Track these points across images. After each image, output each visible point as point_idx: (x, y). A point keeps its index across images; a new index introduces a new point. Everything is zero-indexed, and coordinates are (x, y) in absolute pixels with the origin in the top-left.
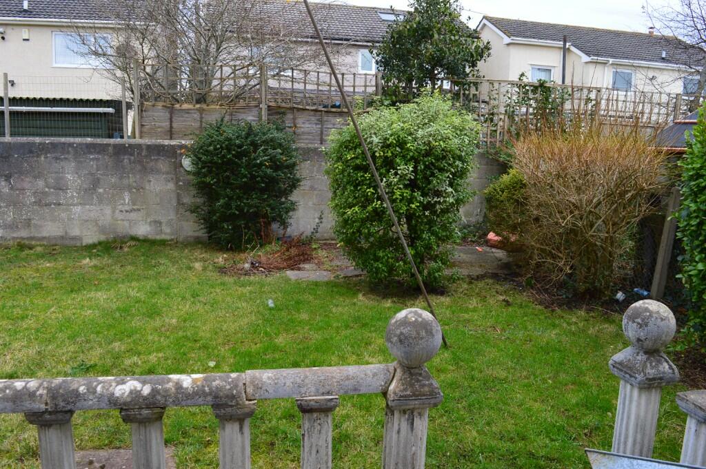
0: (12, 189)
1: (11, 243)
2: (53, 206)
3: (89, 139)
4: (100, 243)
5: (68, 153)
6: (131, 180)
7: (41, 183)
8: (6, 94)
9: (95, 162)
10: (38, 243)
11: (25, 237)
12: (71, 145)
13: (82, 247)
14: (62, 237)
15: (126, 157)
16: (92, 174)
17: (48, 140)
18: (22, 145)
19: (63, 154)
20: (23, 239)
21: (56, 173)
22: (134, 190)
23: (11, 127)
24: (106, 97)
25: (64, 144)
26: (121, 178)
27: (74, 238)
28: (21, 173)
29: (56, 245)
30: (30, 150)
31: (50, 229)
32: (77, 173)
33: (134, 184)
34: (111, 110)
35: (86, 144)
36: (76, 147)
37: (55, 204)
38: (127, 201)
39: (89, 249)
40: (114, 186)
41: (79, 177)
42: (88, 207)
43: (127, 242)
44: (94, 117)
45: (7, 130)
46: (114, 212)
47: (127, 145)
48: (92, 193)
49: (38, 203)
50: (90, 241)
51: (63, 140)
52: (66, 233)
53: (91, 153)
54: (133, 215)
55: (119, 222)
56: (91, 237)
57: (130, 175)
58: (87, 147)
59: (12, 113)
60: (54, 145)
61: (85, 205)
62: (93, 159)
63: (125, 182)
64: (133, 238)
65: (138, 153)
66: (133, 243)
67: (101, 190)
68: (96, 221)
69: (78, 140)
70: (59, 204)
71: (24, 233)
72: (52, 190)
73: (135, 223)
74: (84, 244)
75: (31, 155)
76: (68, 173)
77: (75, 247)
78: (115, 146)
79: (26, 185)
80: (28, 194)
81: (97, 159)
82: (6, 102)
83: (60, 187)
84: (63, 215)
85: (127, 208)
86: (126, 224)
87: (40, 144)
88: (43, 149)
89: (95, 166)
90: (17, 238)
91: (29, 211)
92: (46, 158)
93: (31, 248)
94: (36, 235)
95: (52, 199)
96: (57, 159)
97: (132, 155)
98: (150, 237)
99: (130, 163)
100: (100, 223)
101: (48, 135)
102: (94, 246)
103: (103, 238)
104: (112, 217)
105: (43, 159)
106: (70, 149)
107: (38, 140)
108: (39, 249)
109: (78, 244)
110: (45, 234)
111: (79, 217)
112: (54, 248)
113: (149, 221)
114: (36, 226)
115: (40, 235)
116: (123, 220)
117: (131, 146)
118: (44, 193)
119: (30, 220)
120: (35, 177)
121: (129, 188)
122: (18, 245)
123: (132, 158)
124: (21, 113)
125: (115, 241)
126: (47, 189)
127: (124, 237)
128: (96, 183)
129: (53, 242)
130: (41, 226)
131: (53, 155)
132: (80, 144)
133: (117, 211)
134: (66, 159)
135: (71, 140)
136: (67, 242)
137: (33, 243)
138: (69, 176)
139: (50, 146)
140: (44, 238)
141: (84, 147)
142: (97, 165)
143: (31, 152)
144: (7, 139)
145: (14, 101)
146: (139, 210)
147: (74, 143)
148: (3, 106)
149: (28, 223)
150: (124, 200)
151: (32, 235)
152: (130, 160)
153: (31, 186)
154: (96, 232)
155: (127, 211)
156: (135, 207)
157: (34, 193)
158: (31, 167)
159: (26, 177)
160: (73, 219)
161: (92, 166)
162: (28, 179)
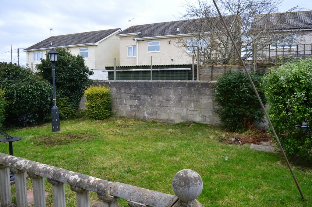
0: (151, 100)
1: (150, 120)
2: (165, 107)
3: (179, 81)
4: (181, 123)
5: (171, 86)
6: (194, 98)
7: (161, 98)
8: (152, 64)
9: (181, 90)
10: (159, 121)
11: (155, 118)
12: (172, 83)
13: (174, 124)
14: (167, 120)
15: (193, 88)
16: (179, 95)
17: (164, 81)
18: (156, 83)
19: (169, 86)
20: (154, 119)
22: (195, 102)
23: (153, 77)
24: (187, 64)
25: (170, 83)
26: (191, 97)
27: (172, 120)
28: (155, 94)
29: (165, 123)
30: (158, 85)
31: (163, 116)
32: (174, 94)
33: (196, 99)
34: (189, 69)
35: (178, 82)
36: (174, 84)
37: (166, 106)
38: (192, 107)
39: (176, 126)
40: (188, 100)
41: (175, 96)
42: (177, 108)
43: (192, 124)
44: (183, 72)
45: (151, 78)
46: (187, 111)
47: (193, 83)
48: (179, 103)
49: (160, 106)
50: (178, 122)
51: (170, 81)
52: (169, 118)
53: (180, 86)
54: (194, 113)
55: (189, 115)
56: (178, 120)
57: (194, 96)
58: (178, 84)
59: (153, 71)
62: (179, 89)
63: (192, 98)
64: (194, 122)
65: (197, 86)
66: (193, 124)
67: (183, 102)
68: (180, 114)
69: (175, 81)
70: (167, 107)
71: (154, 117)
72: (165, 101)
73: (195, 116)
74: (175, 123)
76: (171, 94)
77: (172, 124)
78: (189, 83)
79: (156, 99)
80: (157, 102)
81: (182, 89)
82: (151, 67)
83: (168, 100)
84: (168, 111)
85: (192, 109)
86: (192, 116)
87: (162, 83)
88: (163, 85)
89: (181, 92)
90: (152, 119)
91: (157, 109)
92: (163, 88)
93: (156, 123)
94: (159, 118)
95: (165, 104)
96: (167, 88)
97: (195, 87)
98: (201, 122)
99: (194, 91)
100: (182, 115)
101: (164, 79)
102: (178, 124)
103: (182, 121)
104: (186, 113)
105: (162, 89)
106: (172, 85)
107: (161, 81)
108: (159, 123)
109: (173, 123)
110: (162, 118)
111: (174, 112)
112: (164, 123)
113: (201, 115)
114: (159, 115)
115: (160, 118)
116: (190, 114)
117: (195, 83)
118: (162, 102)
119: (157, 112)
120: (159, 96)
121: (194, 101)
122: (152, 121)
123: (195, 88)
124: (157, 71)
125: (187, 123)
126: (163, 100)
127: (190, 122)
128: (181, 98)
129: (164, 121)
131: (166, 87)
132: (176, 83)
133: (189, 111)
134: (170, 88)
135: (172, 81)
136: (169, 122)
137: (157, 121)
138: (171, 96)
139: (165, 84)
140: (161, 119)
141: (177, 84)
142: (181, 91)
143: (158, 86)
144: (151, 81)
145: (155, 67)
146: (197, 110)
147: (173, 82)
149: (156, 113)
150: (191, 106)
151: (157, 118)
152: (194, 89)
153: (158, 99)
154: (180, 118)
155: (192, 111)
156: (195, 109)
157: (159, 102)
158: (158, 92)
159: (156, 95)
160: (172, 113)
161: (180, 92)
162: (157, 96)
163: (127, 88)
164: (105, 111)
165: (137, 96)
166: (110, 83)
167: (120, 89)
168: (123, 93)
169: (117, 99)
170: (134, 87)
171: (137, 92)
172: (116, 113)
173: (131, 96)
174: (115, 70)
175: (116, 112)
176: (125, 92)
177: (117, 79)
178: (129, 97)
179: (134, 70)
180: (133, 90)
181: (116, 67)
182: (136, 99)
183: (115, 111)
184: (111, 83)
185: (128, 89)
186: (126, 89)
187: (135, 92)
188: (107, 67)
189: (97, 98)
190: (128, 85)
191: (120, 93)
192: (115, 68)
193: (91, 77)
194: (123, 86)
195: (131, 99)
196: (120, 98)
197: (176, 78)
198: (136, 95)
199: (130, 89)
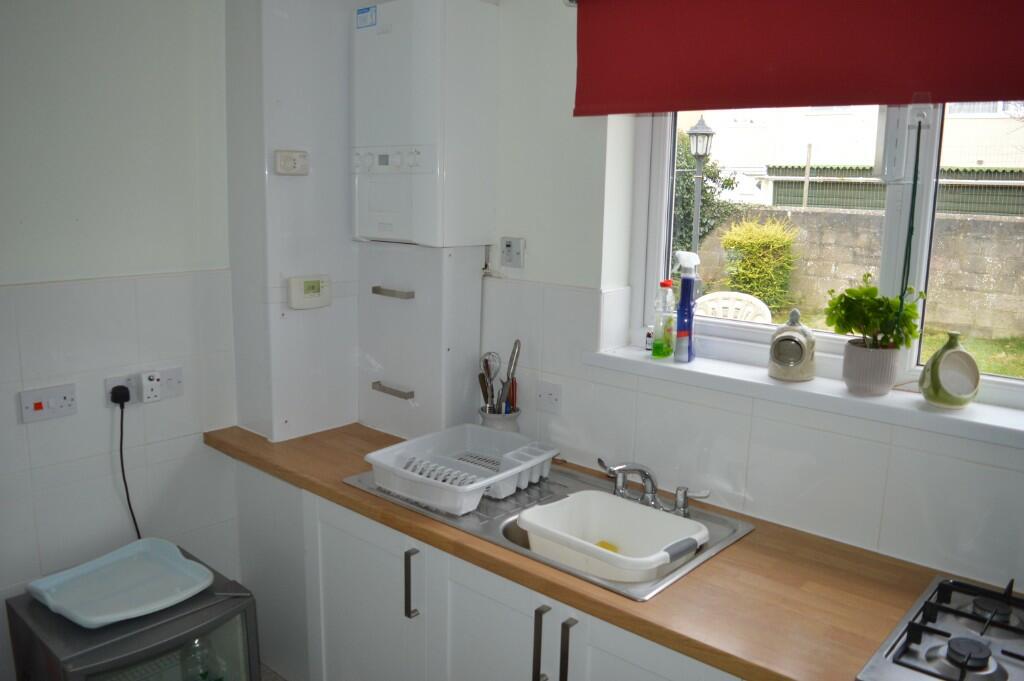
2: (964, 291)
3: (1019, 218)
5: (992, 232)
7: (954, 265)
9: (1022, 244)
10: (941, 330)
12: (995, 223)
14: (970, 327)
16: (1016, 259)
17: (969, 217)
19: (985, 233)
21: (975, 254)
25: (988, 222)
27: (983, 330)
31: (957, 316)
32: (998, 256)
35: (1015, 223)
36: (1003, 226)
37: (967, 289)
41: (1001, 260)
42: (1005, 295)
48: (1013, 280)
49: (948, 286)
50: (1002, 336)
51: (988, 217)
52: (974, 321)
53: (1019, 234)
56: (1003, 331)
58: (1015, 227)
60: (976, 223)
61: (1002, 292)
62: (1019, 241)
68: (1012, 313)
69: (1005, 218)
70: (972, 290)
72: (966, 273)
75: (949, 233)
76: (988, 256)
80: (939, 275)
83: (977, 271)
84: (975, 302)
87: (961, 221)
92: (965, 237)
94: (941, 321)
95: (964, 283)
96: (977, 238)
101: (970, 211)
105: (961, 237)
106: (994, 228)
107: (958, 216)
109: (994, 337)
110: (950, 321)
111: (994, 306)
115: (944, 321)
118: (957, 275)
119: (936, 303)
120: (949, 258)
126: (960, 272)
128: (1019, 268)
130: (947, 312)
131: (974, 234)
132: (1008, 223)
134: (988, 239)
135: (997, 218)
136: (975, 333)
137: (936, 329)
138: (988, 259)
139: (971, 224)
140: (948, 325)
141: (1011, 226)
143: (949, 229)
147: (999, 222)
151: (935, 320)
153: (945, 266)
154: (1010, 326)
157: (946, 274)
158: (947, 246)
159: (940, 256)
160: (985, 308)
161: (1018, 249)
162: (941, 259)
163: (844, 232)
164: (781, 293)
165: (875, 254)
166: (789, 214)
167: (822, 233)
168: (830, 244)
169: (807, 260)
170: (868, 227)
171: (877, 243)
172: (803, 300)
173: (855, 254)
174: (807, 178)
175: (804, 297)
176: (837, 243)
177: (809, 204)
178: (851, 258)
179: (861, 179)
180: (864, 238)
181: (812, 168)
182: (870, 265)
183: (799, 294)
184: (793, 213)
185: (849, 234)
186: (841, 232)
187: (871, 242)
188: (774, 167)
189: (764, 256)
190: (851, 224)
191: (822, 245)
192: (808, 171)
193: (724, 196)
194: (832, 225)
195: (855, 262)
196: (819, 259)
198: (872, 251)
199: (856, 235)
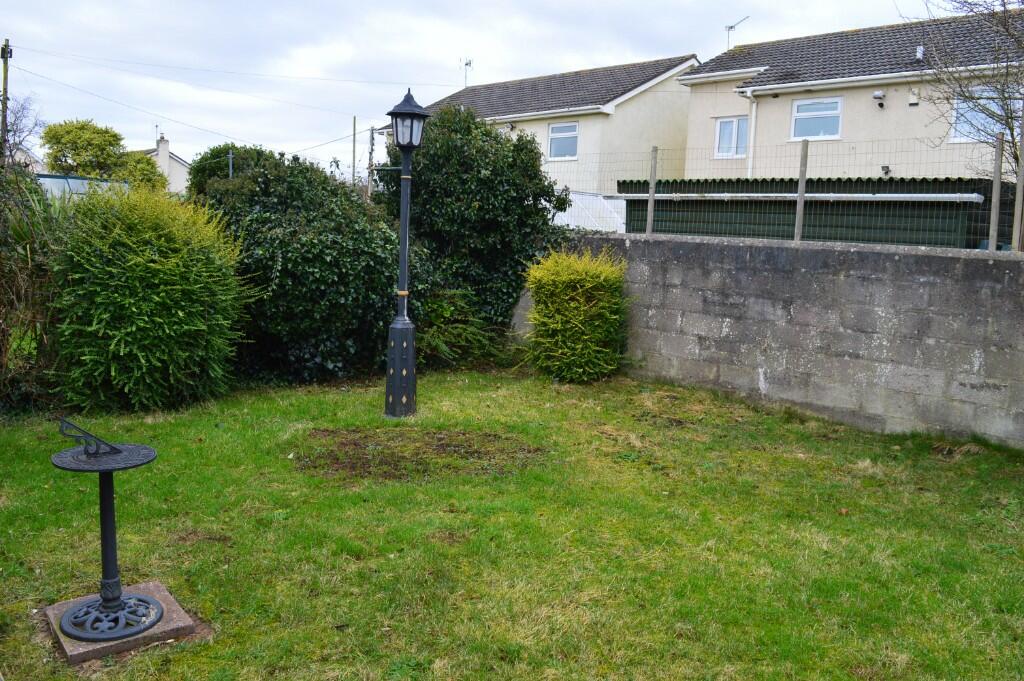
0: (789, 322)
1: (776, 406)
2: (846, 358)
3: (923, 248)
4: (914, 436)
5: (884, 270)
6: (990, 329)
7: (833, 318)
8: (803, 173)
9: (927, 289)
10: (815, 415)
11: (800, 401)
12: (889, 256)
13: (882, 435)
14: (853, 413)
15: (986, 284)
16: (918, 311)
17: (853, 247)
18: (817, 253)
19: (875, 271)
20: (794, 403)
21: (859, 302)
22: (993, 348)
23: (804, 225)
24: (967, 175)
25: (879, 254)
26: (971, 323)
27: (872, 418)
28: (806, 298)
29: (841, 424)
30: (826, 263)
31: (838, 396)
32: (894, 306)
33: (996, 337)
34: (974, 197)
35: (916, 256)
36: (899, 260)
37: (850, 355)
38: (976, 368)
39: (889, 444)
40: (956, 337)
41: (898, 313)
42: (903, 367)
43: (963, 444)
44: (945, 209)
45: (798, 230)
46: (948, 384)
47: (991, 262)
48: (915, 345)
49: (825, 349)
50: (899, 429)
51: (878, 247)
52: (861, 406)
53: (923, 273)
54: (985, 396)
55: (955, 403)
56: (900, 421)
57: (990, 320)
58: (917, 263)
59: (808, 204)
60: (862, 257)
61: (900, 363)
62: (923, 285)
63: (979, 330)
64: (979, 440)
65: (1011, 278)
66: (974, 448)
67: (931, 342)
68: (913, 395)
69: (903, 249)
70: (857, 357)
71: (796, 395)
72: (849, 331)
73: (986, 412)
74: (887, 432)
75: (826, 271)
76: (879, 306)
77: (872, 433)
78: (968, 262)
79: (812, 319)
80: (813, 333)
81: (933, 285)
82: (802, 186)
83: (863, 328)
84: (861, 376)
85: (975, 380)
86: (969, 409)
87: (841, 253)
88: (845, 261)
89: (926, 297)
90: (787, 401)
91: (810, 361)
92: (847, 277)
93: (803, 421)
94: (815, 402)
95: (847, 346)
96: (864, 279)
97: (998, 281)
98: (1012, 443)
99: (993, 296)
100: (921, 399)
101: (852, 240)
102: (900, 439)
103: (921, 427)
104: (944, 393)
105: (842, 277)
106: (888, 264)
107: (839, 246)
108: (812, 425)
109: (878, 430)
110: (828, 402)
111: (887, 382)
112: (837, 428)
113: (1014, 410)
114: (817, 386)
115: (819, 403)
116: (963, 402)
117: (998, 263)
118: (837, 336)
119: (809, 375)
120: (826, 307)
121: (985, 343)
122: (786, 413)
123: (999, 286)
124: (827, 203)
125: (941, 437)
126: (841, 329)
127: (960, 434)
128: (923, 328)
129: (838, 418)
130: (824, 389)
131: (860, 273)
132: (906, 256)
133: (955, 383)
134: (879, 280)
135: (892, 248)
136: (862, 424)
137: (808, 413)
138: (880, 311)
139: (856, 257)
140: (825, 409)
141: (912, 261)
142: (930, 296)
143: (826, 265)
144: (796, 243)
145: (814, 185)
146: (997, 387)
147: (895, 254)
148: (796, 192)
149: (805, 381)
150: (971, 364)
151: (809, 400)
152: (993, 289)
153: (820, 321)
154: (911, 414)
155: (973, 387)
156: (991, 381)
157: (822, 333)
158: (823, 290)
159: (814, 305)
160: (876, 384)
161: (922, 297)
162: (815, 309)
163: (693, 269)
164: (598, 352)
165: (731, 300)
166: (628, 243)
167: (665, 271)
168: (675, 286)
169: (649, 307)
170: (722, 262)
171: (733, 285)
172: (643, 364)
173: (705, 300)
174: (651, 196)
175: (644, 359)
176: (684, 285)
177: (654, 230)
178: (698, 303)
180: (716, 277)
182: (725, 316)
183: (639, 354)
184: (632, 242)
185: (698, 271)
186: (689, 269)
187: (724, 284)
188: (624, 181)
189: (572, 299)
190: (696, 258)
191: (667, 287)
192: (652, 186)
193: (561, 219)
194: (678, 258)
195: (706, 312)
196: (662, 306)
197: (908, 235)
198: (727, 296)
199: (707, 273)
